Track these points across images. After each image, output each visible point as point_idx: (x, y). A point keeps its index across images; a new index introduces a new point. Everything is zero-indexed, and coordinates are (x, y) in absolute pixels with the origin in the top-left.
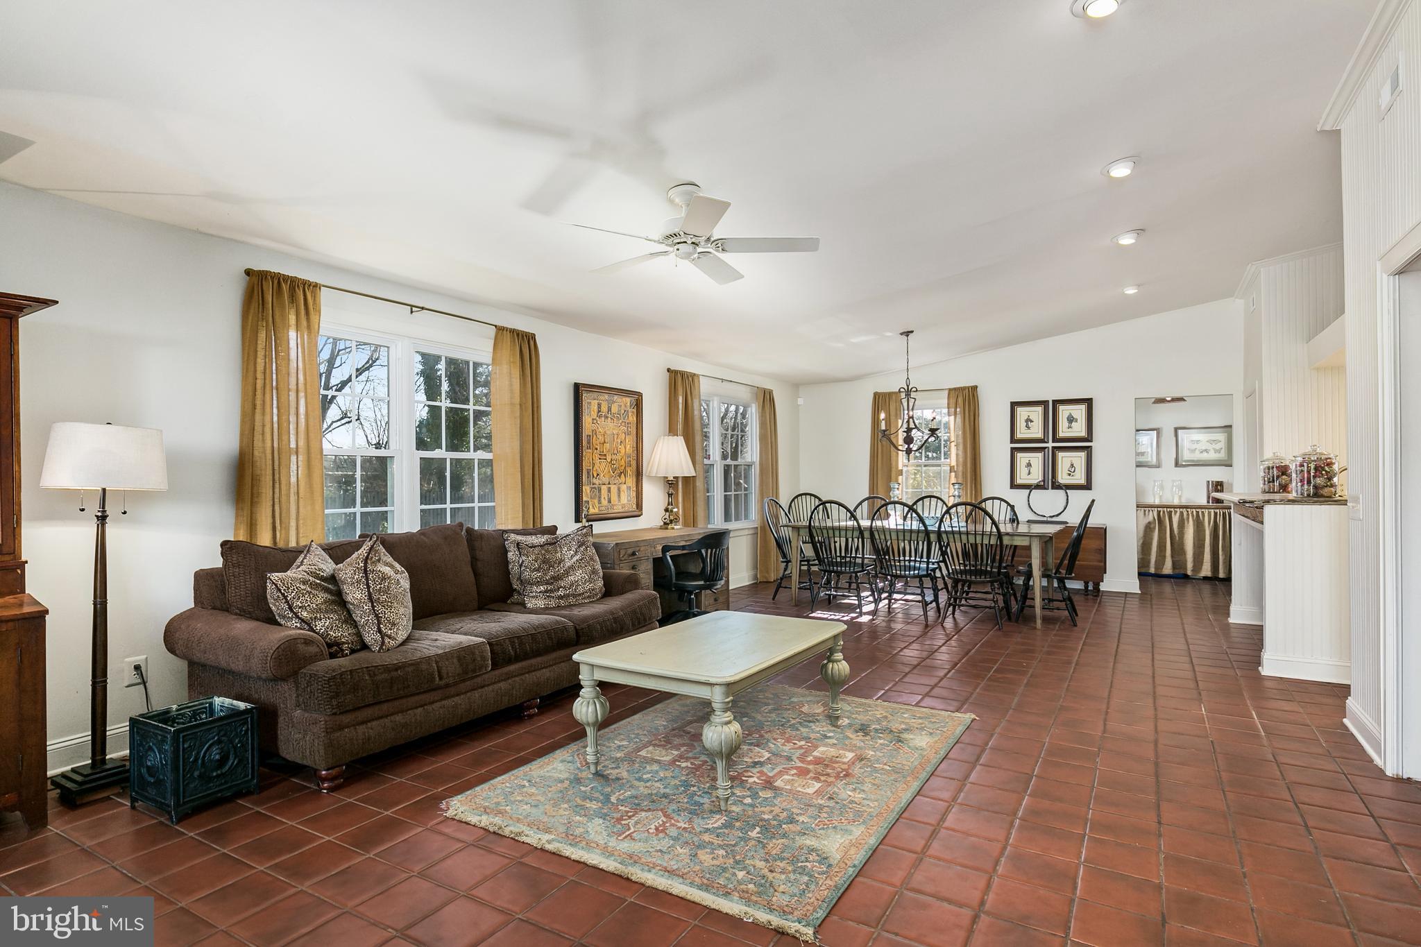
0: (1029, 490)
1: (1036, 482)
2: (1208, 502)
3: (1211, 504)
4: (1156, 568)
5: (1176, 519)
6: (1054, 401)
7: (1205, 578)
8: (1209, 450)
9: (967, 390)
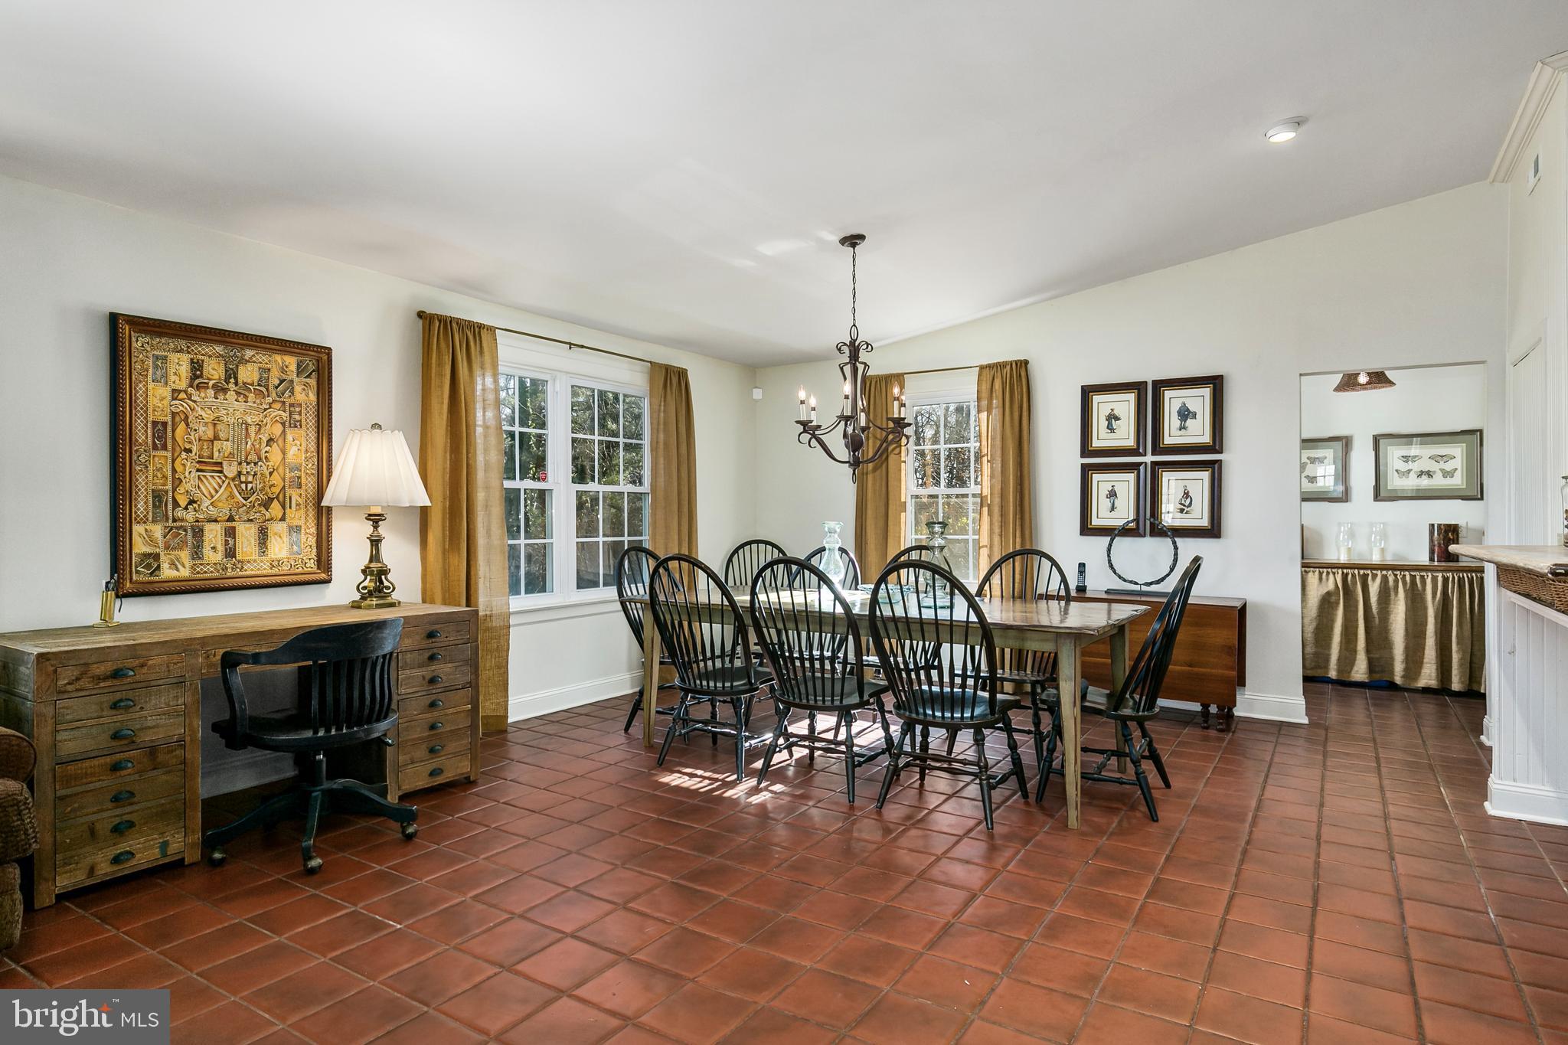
0: (1109, 538)
1: (1120, 523)
2: (1432, 559)
3: (1436, 563)
4: (1339, 671)
5: (1374, 588)
6: (1155, 383)
7: (1426, 690)
8: (1434, 472)
9: (1008, 367)
